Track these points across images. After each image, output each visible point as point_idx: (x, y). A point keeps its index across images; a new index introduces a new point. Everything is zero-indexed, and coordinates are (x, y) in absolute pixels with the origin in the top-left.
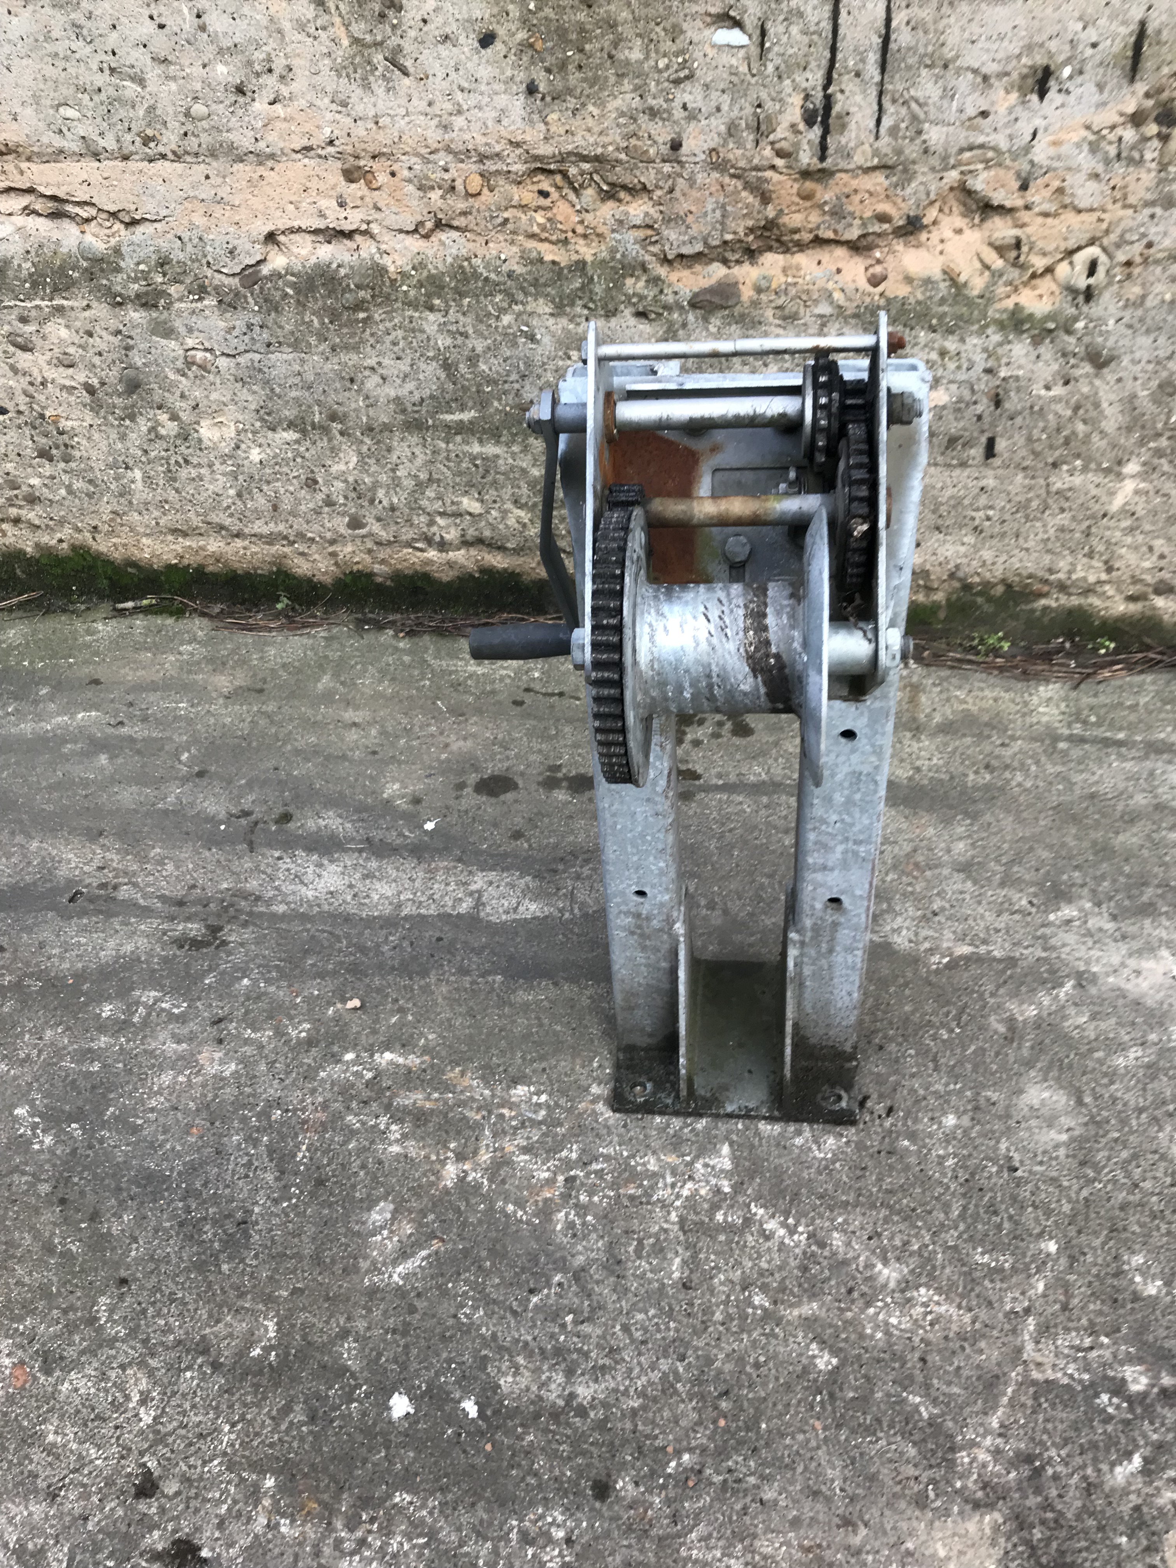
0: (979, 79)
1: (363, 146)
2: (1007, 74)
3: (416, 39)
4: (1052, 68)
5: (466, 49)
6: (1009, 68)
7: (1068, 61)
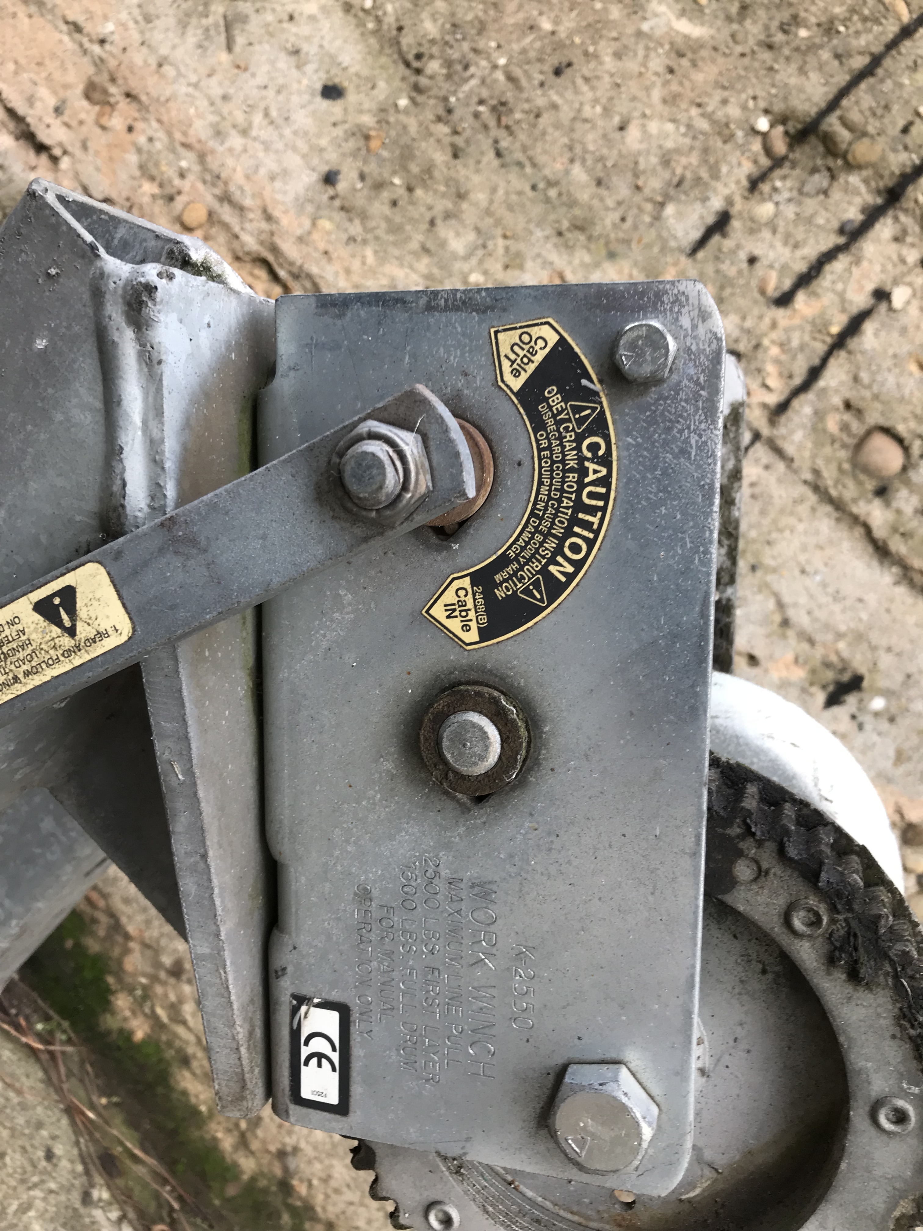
0: (777, 618)
1: (127, 73)
2: (811, 642)
3: (267, 25)
4: (865, 684)
5: (305, 82)
6: (819, 637)
7: (887, 693)
